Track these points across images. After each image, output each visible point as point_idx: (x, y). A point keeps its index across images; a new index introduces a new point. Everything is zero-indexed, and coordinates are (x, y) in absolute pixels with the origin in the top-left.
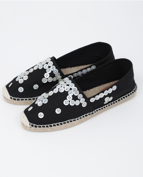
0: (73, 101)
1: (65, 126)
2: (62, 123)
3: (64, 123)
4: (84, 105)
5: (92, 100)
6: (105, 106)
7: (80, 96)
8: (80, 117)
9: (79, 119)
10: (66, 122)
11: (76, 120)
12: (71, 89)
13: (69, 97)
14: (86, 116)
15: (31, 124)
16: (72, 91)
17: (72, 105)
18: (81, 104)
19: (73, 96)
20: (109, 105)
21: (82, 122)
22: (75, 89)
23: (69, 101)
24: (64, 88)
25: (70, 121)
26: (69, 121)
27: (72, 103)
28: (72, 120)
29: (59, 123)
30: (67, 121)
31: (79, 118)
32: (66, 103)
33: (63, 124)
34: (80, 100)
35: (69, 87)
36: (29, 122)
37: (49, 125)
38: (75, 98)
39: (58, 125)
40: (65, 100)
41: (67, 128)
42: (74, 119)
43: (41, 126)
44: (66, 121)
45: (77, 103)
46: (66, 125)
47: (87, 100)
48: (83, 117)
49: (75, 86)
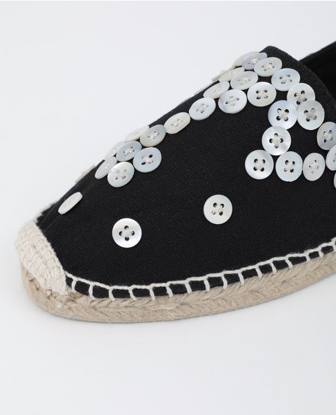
0: (295, 156)
1: (252, 292)
2: (239, 272)
3: (246, 275)
7: (329, 133)
8: (324, 245)
9: (321, 254)
10: (258, 271)
11: (304, 259)
12: (281, 95)
13: (276, 139)
15: (75, 279)
16: (290, 103)
17: (287, 177)
18: (329, 175)
19: (296, 130)
21: (333, 271)
22: (303, 96)
23: (275, 158)
24: (246, 91)
25: (275, 263)
26: (270, 262)
27: (290, 166)
28: (286, 258)
29: (221, 275)
30: (262, 264)
31: (319, 249)
32: (256, 167)
33: (241, 277)
34: (324, 153)
36: (65, 268)
37: (171, 286)
38: (303, 142)
39: (216, 283)
40: (255, 154)
41: (258, 299)
42: (295, 255)
43: (130, 289)
44: (254, 263)
45: (313, 168)
46: (254, 287)
49: (301, 81)
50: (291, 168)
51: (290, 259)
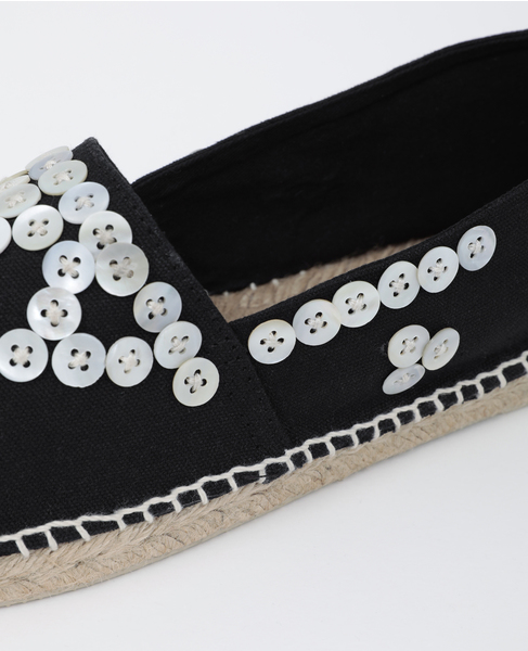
0: (90, 342)
1: (15, 580)
4: (197, 385)
5: (270, 344)
6: (393, 415)
7: (159, 302)
8: (156, 500)
9: (149, 517)
10: (21, 545)
11: (113, 526)
12: (71, 232)
13: (54, 309)
14: (216, 490)
16: (82, 248)
18: (161, 377)
19: (92, 297)
20: (427, 410)
21: (182, 545)
22: (108, 235)
23: (51, 345)
24: (11, 221)
25: (54, 531)
26: (45, 529)
27: (80, 359)
28: (77, 523)
30: (29, 532)
31: (143, 508)
32: (15, 359)
34: (150, 338)
35: (54, 218)
40: (13, 336)
41: (30, 592)
42: (95, 518)
44: (13, 531)
45: (127, 364)
46: (16, 572)
47: (225, 343)
48: (189, 499)
49: (111, 207)
50: (84, 362)
51: (85, 525)
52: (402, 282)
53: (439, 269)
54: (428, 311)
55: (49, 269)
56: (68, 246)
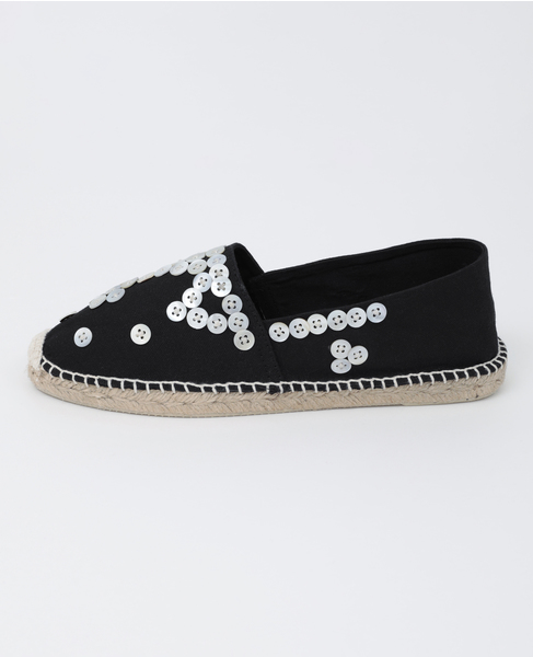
0: (203, 312)
1: (157, 402)
2: (147, 383)
3: (152, 387)
4: (245, 341)
5: (279, 332)
6: (337, 383)
7: (233, 303)
8: (218, 385)
9: (214, 391)
10: (161, 387)
12: (207, 270)
13: (192, 297)
14: (247, 389)
15: (46, 361)
16: (210, 276)
17: (194, 324)
18: (229, 334)
19: (207, 295)
20: (355, 386)
22: (220, 273)
23: (188, 309)
24: (189, 263)
25: (175, 385)
26: (172, 383)
27: (198, 318)
28: (185, 384)
29: (134, 381)
30: (166, 382)
31: (213, 386)
32: (174, 312)
33: (147, 387)
34: (227, 316)
35: (204, 265)
36: (44, 354)
37: (99, 380)
38: (211, 303)
39: (128, 386)
40: (175, 304)
42: (193, 384)
43: (74, 374)
44: (161, 380)
45: (216, 325)
46: (158, 398)
47: (259, 328)
48: (233, 389)
49: (225, 264)
50: (199, 320)
51: (188, 386)
52: (339, 319)
53: (357, 317)
54: (352, 336)
55: (195, 283)
56: (205, 275)
